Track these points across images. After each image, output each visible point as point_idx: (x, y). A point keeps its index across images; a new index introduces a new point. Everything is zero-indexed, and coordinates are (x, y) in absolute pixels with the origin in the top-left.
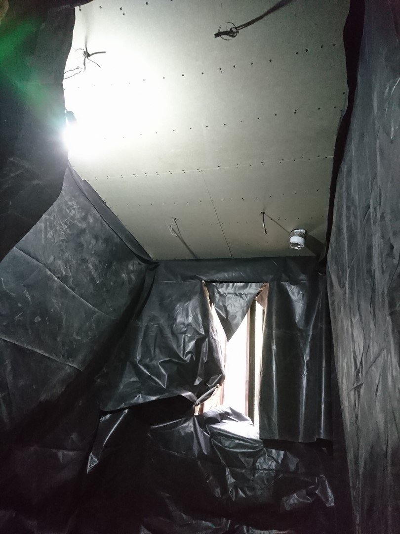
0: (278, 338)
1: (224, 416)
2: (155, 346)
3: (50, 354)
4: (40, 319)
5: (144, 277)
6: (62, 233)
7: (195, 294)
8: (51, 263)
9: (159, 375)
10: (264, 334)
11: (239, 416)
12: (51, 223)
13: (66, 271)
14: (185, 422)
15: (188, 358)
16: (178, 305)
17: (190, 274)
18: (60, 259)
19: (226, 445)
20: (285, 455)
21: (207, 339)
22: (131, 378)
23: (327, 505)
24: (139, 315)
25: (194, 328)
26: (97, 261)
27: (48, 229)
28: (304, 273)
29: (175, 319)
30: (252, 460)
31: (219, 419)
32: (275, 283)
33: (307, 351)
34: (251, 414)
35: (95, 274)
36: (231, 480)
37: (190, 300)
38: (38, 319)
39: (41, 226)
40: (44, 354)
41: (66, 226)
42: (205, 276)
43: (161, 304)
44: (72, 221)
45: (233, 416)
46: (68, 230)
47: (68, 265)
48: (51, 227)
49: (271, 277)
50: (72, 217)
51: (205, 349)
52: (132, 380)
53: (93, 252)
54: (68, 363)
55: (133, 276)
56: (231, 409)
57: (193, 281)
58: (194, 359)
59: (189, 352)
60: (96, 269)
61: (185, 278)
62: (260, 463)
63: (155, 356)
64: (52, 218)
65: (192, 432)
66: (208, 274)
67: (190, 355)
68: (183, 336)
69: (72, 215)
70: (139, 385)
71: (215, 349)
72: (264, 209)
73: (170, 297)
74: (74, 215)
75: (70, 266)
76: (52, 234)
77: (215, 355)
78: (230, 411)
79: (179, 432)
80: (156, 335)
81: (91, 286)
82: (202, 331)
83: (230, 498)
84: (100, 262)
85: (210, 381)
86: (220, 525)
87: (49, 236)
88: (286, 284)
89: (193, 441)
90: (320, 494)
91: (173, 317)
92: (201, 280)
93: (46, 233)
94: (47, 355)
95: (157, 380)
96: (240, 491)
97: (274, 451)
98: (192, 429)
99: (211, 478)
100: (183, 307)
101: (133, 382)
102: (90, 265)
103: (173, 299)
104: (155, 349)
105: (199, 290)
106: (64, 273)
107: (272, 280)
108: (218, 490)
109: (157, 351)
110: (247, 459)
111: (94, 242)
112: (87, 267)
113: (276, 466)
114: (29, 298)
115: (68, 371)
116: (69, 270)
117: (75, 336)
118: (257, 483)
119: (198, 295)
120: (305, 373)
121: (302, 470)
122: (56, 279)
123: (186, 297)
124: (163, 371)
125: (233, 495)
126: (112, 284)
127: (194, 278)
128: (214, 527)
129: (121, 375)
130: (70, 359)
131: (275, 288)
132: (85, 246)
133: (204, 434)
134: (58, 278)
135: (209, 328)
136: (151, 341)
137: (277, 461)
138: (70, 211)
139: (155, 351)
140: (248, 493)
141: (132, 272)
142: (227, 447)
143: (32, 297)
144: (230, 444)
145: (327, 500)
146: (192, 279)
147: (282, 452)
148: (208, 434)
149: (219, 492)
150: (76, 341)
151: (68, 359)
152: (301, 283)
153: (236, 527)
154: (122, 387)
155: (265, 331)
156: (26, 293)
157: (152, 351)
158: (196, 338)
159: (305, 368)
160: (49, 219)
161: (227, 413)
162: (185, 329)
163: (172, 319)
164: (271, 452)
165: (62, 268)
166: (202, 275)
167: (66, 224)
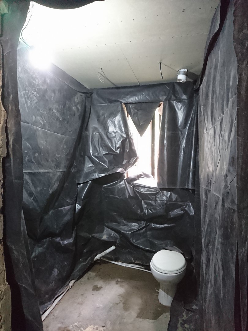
0: (168, 137)
1: (140, 176)
2: (99, 146)
3: (48, 170)
4: (38, 154)
5: (85, 104)
6: (35, 98)
7: (118, 112)
8: (35, 121)
9: (104, 162)
10: (160, 134)
11: (147, 176)
12: (27, 95)
13: (43, 121)
14: (120, 182)
15: (118, 151)
16: (109, 120)
17: (114, 98)
18: (38, 116)
19: (141, 191)
20: (171, 194)
21: (128, 139)
22: (89, 164)
23: (191, 214)
24: (87, 129)
25: (120, 134)
26: (57, 106)
27: (27, 100)
28: (185, 94)
29: (108, 129)
30: (154, 196)
31: (137, 179)
32: (167, 102)
33: (184, 142)
34: (153, 174)
35: (58, 115)
36: (145, 206)
37: (116, 116)
38: (37, 154)
39: (23, 101)
40: (45, 171)
41: (36, 93)
42: (124, 100)
43: (98, 120)
44: (38, 87)
45: (144, 176)
46: (37, 94)
47: (43, 117)
48: (28, 98)
49: (165, 97)
50: (37, 85)
51: (127, 145)
52: (90, 165)
53: (54, 102)
54: (57, 171)
55: (79, 107)
56: (143, 173)
57: (116, 103)
58: (122, 151)
59: (118, 148)
60: (58, 111)
61: (111, 102)
62: (158, 198)
63: (100, 152)
64: (27, 92)
65: (124, 187)
66: (125, 99)
67: (119, 150)
68: (114, 139)
69: (37, 83)
70: (94, 168)
71: (132, 144)
72: (161, 61)
73: (103, 115)
74: (38, 83)
75: (44, 117)
76: (30, 102)
77: (133, 147)
78: (142, 174)
79: (118, 187)
80: (99, 139)
81: (58, 123)
82: (124, 135)
83: (145, 213)
84: (59, 106)
85: (131, 161)
86: (141, 224)
87: (29, 104)
88: (174, 103)
89: (125, 191)
90: (187, 210)
91: (107, 128)
92: (121, 103)
93: (27, 104)
94: (46, 171)
95: (103, 164)
96: (149, 210)
97: (165, 192)
98: (124, 185)
99: (135, 206)
100: (112, 121)
101: (91, 166)
102: (54, 111)
103: (105, 116)
104: (99, 147)
105: (120, 109)
106: (42, 123)
107: (166, 100)
108: (139, 211)
109: (101, 148)
110: (152, 196)
111: (53, 95)
112: (53, 112)
113: (166, 199)
114: (29, 145)
115: (59, 174)
116: (44, 120)
117: (57, 155)
118: (157, 207)
119: (120, 112)
120: (182, 154)
121: (179, 200)
122: (40, 129)
123: (113, 114)
124: (105, 159)
125: (146, 212)
126: (68, 117)
127: (117, 101)
128: (138, 225)
129: (84, 163)
130: (58, 168)
131: (167, 106)
132: (49, 100)
133: (130, 186)
134: (40, 128)
135: (128, 133)
136: (96, 144)
137: (166, 197)
138: (36, 81)
139: (99, 149)
140: (153, 211)
141: (78, 103)
142: (142, 192)
143: (31, 145)
144: (143, 190)
145: (191, 212)
146: (116, 102)
147: (169, 192)
148: (132, 186)
149: (140, 211)
150: (58, 158)
151: (57, 169)
152: (183, 101)
153: (148, 224)
154: (85, 170)
155: (161, 133)
156: (27, 143)
157: (98, 149)
158: (122, 139)
159: (183, 151)
160: (26, 92)
161: (141, 175)
162: (115, 135)
163: (106, 128)
164: (164, 193)
165: (40, 120)
166: (122, 99)
167: (35, 91)
